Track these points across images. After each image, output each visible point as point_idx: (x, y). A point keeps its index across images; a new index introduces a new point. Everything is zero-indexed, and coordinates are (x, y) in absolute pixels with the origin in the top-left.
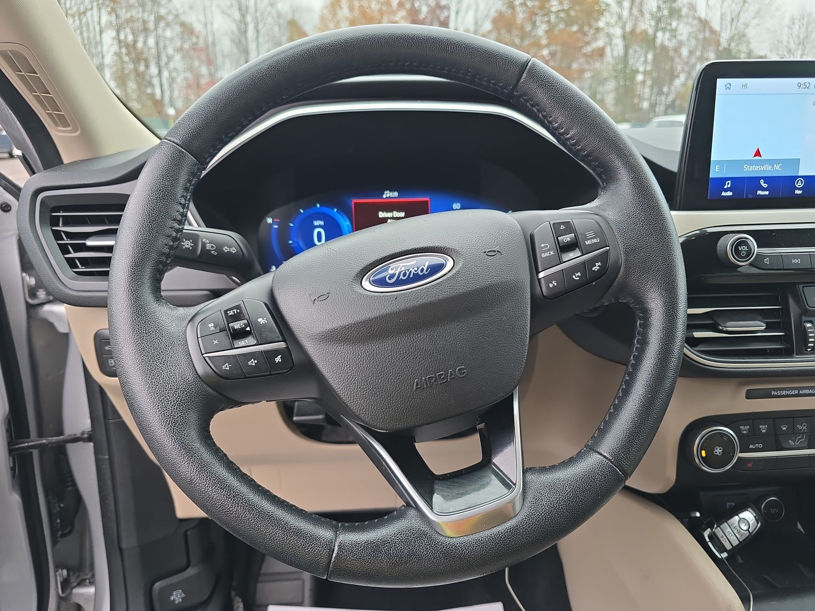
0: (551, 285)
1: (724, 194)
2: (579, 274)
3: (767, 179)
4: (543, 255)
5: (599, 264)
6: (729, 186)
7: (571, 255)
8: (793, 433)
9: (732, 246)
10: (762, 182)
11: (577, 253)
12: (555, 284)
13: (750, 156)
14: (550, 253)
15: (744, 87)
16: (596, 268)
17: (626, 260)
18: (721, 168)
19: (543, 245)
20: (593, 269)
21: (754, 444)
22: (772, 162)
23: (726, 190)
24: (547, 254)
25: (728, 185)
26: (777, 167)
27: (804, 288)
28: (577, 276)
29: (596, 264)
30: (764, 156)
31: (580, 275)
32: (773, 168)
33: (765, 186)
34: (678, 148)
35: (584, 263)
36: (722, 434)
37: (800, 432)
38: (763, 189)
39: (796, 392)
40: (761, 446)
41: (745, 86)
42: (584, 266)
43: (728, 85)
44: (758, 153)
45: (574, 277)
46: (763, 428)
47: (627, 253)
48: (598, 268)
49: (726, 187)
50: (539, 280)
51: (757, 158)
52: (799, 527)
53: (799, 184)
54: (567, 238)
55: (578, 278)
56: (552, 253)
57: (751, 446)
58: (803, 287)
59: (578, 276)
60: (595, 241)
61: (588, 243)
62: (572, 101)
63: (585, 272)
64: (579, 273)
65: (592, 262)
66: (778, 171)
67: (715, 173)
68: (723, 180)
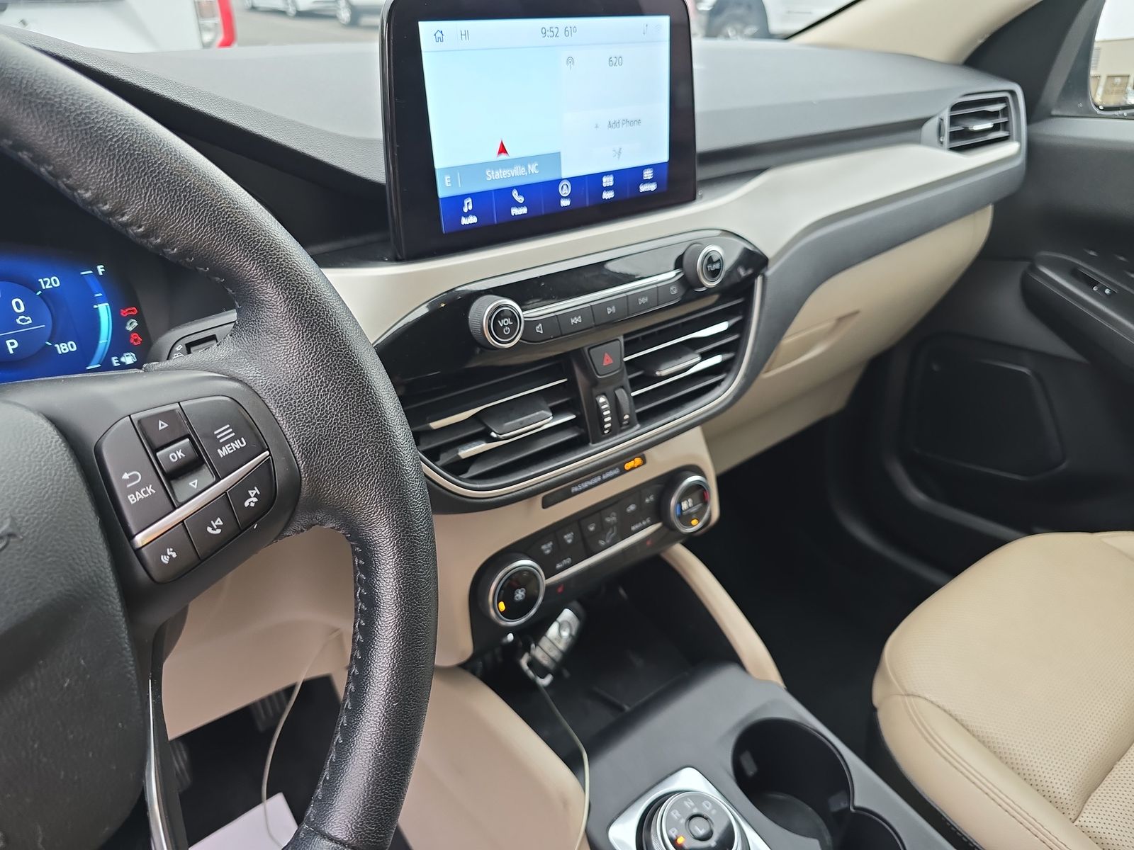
0: (165, 560)
1: (464, 221)
2: (219, 522)
3: (522, 189)
4: (132, 499)
5: (257, 491)
6: (470, 208)
7: (194, 483)
8: (603, 529)
9: (490, 319)
10: (515, 193)
11: (205, 475)
12: (174, 555)
13: (492, 155)
14: (146, 492)
15: (464, 37)
16: (251, 502)
17: (307, 467)
18: (453, 180)
19: (126, 476)
20: (247, 504)
21: (560, 561)
22: (524, 161)
23: (467, 215)
24: (140, 496)
25: (468, 205)
26: (533, 168)
27: (592, 351)
28: (215, 528)
29: (250, 492)
30: (513, 152)
31: (221, 523)
32: (527, 170)
33: (520, 199)
34: (378, 133)
35: (224, 495)
36: (521, 571)
37: (610, 526)
38: (518, 205)
39: (599, 479)
40: (568, 561)
41: (465, 35)
42: (228, 502)
43: (439, 35)
44: (503, 150)
45: (209, 529)
46: (569, 538)
47: (307, 455)
48: (255, 500)
49: (465, 210)
50: (138, 551)
51: (503, 156)
52: (622, 592)
53: (565, 190)
54: (175, 454)
55: (218, 531)
56: (150, 490)
57: (558, 566)
58: (589, 349)
59: (218, 527)
60: (237, 445)
61: (223, 452)
62: (111, 139)
63: (231, 514)
64: (219, 519)
65: (241, 489)
66: (534, 174)
67: (445, 189)
68: (460, 199)
